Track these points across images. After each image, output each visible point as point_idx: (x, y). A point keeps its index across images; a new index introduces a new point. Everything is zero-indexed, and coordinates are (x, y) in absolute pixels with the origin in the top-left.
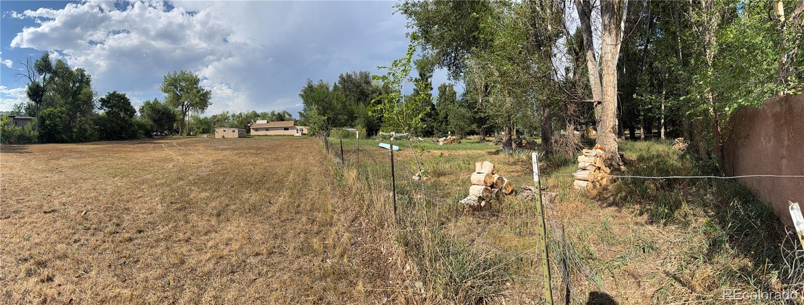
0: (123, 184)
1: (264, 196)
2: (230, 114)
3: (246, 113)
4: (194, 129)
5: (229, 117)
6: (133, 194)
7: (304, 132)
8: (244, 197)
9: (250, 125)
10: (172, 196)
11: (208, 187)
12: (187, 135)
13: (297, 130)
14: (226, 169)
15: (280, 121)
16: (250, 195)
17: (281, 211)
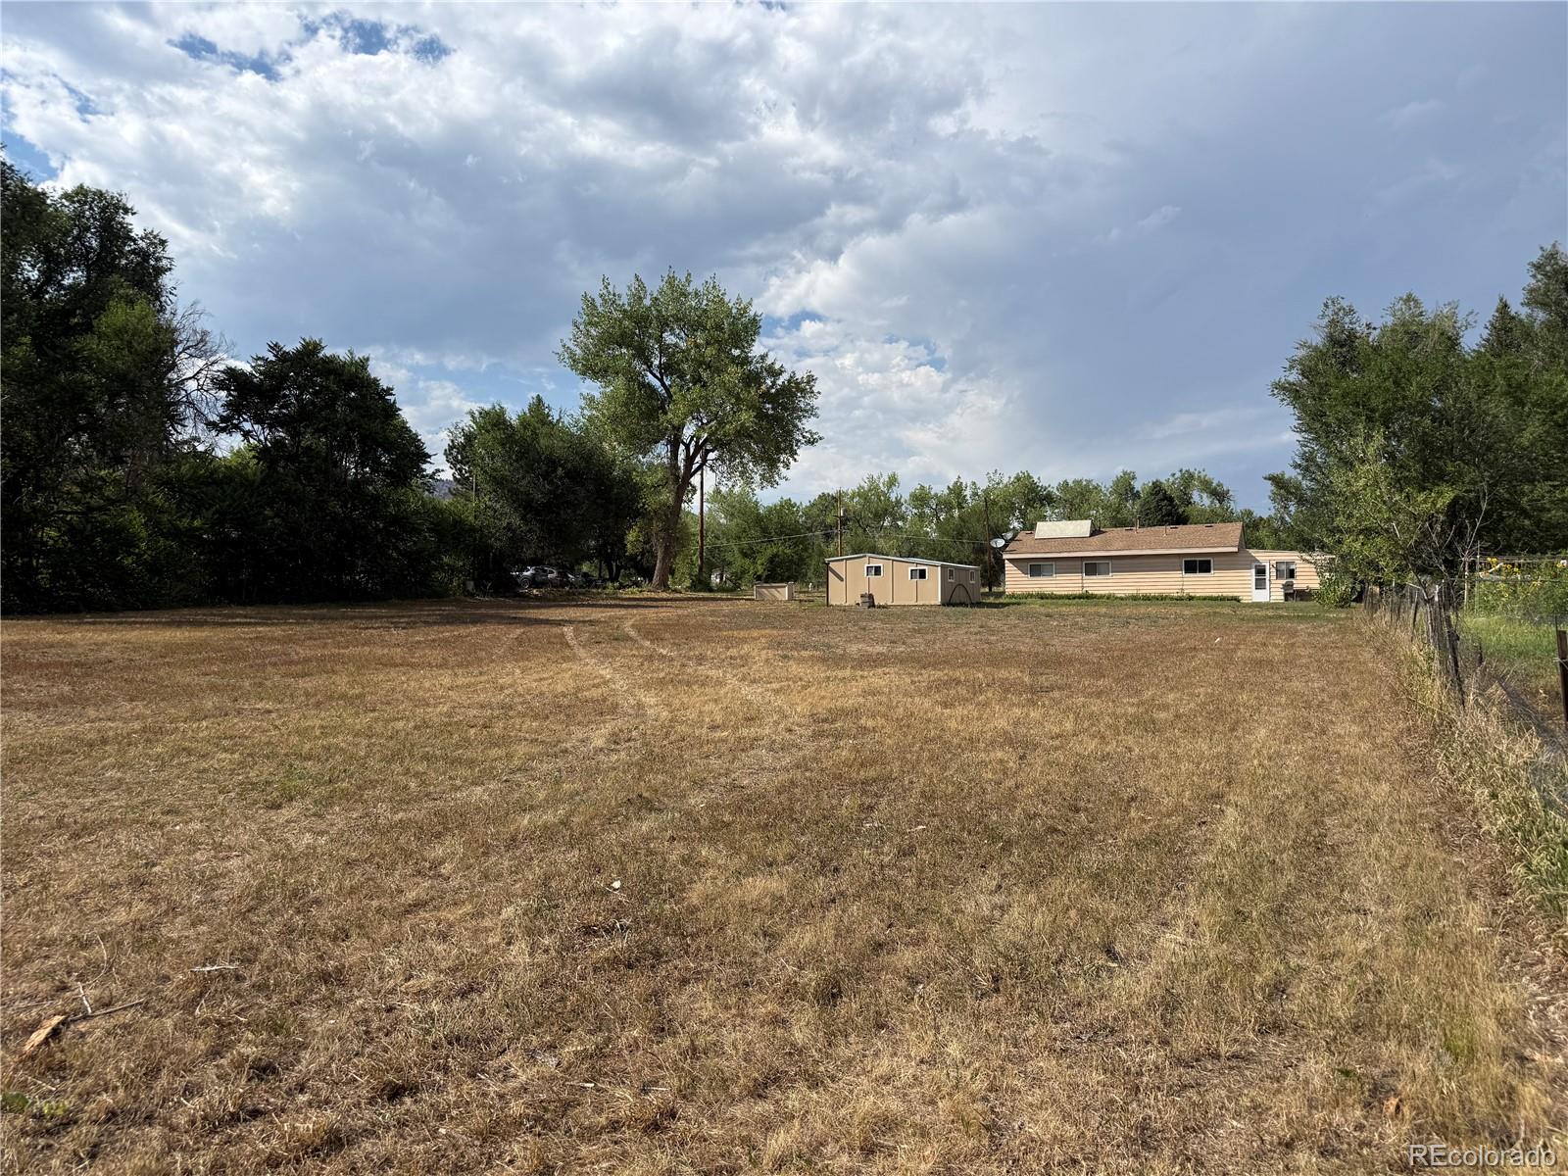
0: (322, 840)
1: (1073, 913)
2: (903, 492)
3: (983, 485)
4: (729, 557)
5: (898, 503)
6: (379, 892)
7: (1299, 584)
8: (969, 907)
9: (1001, 543)
10: (594, 891)
11: (781, 850)
12: (693, 587)
13: (1261, 571)
14: (878, 759)
15: (1161, 523)
16: (997, 899)
17: (1169, 1004)
